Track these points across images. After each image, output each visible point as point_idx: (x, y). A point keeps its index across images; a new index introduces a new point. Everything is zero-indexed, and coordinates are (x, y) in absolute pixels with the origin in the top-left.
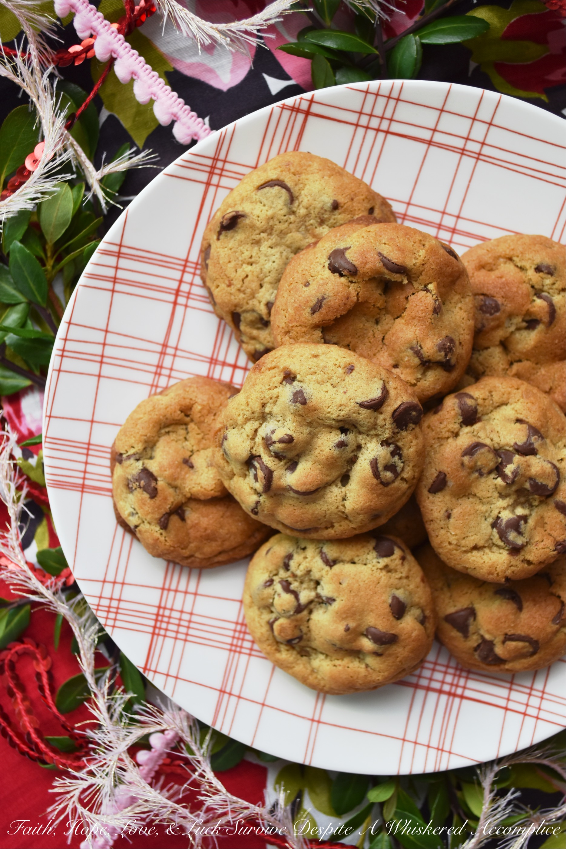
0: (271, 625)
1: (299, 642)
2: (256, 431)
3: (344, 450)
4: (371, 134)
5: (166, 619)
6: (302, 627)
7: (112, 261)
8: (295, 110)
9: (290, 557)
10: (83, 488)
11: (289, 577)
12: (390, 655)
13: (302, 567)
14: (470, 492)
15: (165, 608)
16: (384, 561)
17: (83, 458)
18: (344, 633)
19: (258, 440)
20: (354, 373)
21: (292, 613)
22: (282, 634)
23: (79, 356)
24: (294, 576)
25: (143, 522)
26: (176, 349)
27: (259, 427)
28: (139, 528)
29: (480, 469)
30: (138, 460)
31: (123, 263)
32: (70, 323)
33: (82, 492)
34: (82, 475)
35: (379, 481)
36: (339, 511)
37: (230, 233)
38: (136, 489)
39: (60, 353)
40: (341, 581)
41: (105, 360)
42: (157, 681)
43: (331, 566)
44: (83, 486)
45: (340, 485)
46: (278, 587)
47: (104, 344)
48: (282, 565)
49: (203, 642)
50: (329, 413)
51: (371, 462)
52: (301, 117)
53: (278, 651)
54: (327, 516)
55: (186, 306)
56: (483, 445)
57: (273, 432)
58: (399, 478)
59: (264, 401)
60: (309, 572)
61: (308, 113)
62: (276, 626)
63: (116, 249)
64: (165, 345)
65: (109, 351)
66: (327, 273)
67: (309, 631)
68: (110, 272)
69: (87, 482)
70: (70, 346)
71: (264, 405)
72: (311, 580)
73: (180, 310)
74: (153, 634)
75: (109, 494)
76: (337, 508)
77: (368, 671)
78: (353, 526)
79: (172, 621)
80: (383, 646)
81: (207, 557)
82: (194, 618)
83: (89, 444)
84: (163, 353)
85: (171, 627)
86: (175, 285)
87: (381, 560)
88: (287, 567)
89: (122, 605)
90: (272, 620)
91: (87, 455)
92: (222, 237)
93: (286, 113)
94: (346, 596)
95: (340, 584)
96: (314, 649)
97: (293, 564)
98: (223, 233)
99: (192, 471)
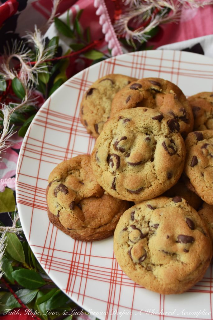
0: (129, 253)
1: (145, 258)
2: (110, 144)
3: (149, 142)
4: (138, 70)
5: (76, 267)
6: (145, 248)
7: (45, 115)
8: (110, 63)
9: (134, 213)
10: (33, 206)
11: (135, 223)
12: (192, 251)
13: (140, 215)
14: (209, 164)
15: (75, 262)
16: (178, 204)
17: (34, 193)
18: (167, 240)
19: (112, 147)
20: (147, 111)
21: (139, 238)
22: (136, 254)
23: (31, 151)
24: (137, 221)
25: (62, 208)
26: (72, 151)
27: (111, 142)
28: (60, 212)
29: (211, 154)
30: (58, 182)
31: (49, 117)
32: (28, 137)
33: (33, 207)
34: (33, 200)
35: (167, 152)
36: (152, 173)
37: (90, 96)
38: (58, 192)
39: (24, 148)
40: (160, 214)
41: (43, 154)
42: (74, 298)
43: (154, 209)
44: (34, 205)
45: (150, 161)
46: (130, 229)
47: (42, 147)
48: (130, 218)
49: (96, 279)
50: (140, 124)
51: (163, 144)
52: (112, 65)
53: (135, 269)
54: (147, 178)
55: (75, 134)
56: (208, 144)
57: (117, 139)
58: (176, 154)
59: (112, 129)
60: (144, 217)
61: (114, 64)
62: (132, 252)
63: (46, 111)
64: (68, 149)
65: (44, 150)
66: (130, 90)
67: (149, 251)
68: (44, 120)
69: (35, 203)
70: (28, 146)
71: (112, 131)
72: (145, 222)
73: (73, 136)
74: (70, 274)
75: (46, 209)
76: (151, 171)
77: (184, 265)
78: (160, 182)
79: (79, 268)
80: (188, 244)
81: (93, 228)
82: (90, 267)
83: (36, 187)
84: (67, 152)
85: (79, 271)
86: (70, 126)
87: (177, 203)
88: (133, 219)
89: (53, 259)
90: (129, 251)
91: (36, 192)
92: (88, 98)
93: (107, 64)
94: (164, 220)
95: (160, 215)
96: (154, 265)
97: (135, 215)
98: (88, 96)
99: (83, 185)
